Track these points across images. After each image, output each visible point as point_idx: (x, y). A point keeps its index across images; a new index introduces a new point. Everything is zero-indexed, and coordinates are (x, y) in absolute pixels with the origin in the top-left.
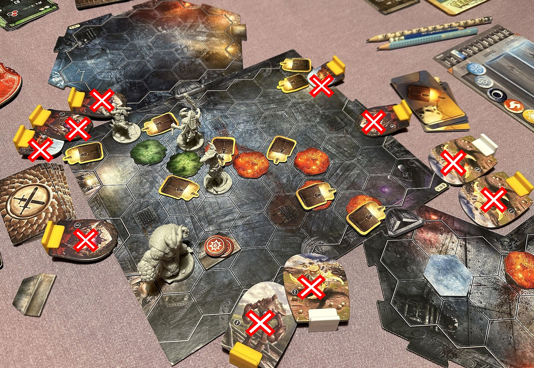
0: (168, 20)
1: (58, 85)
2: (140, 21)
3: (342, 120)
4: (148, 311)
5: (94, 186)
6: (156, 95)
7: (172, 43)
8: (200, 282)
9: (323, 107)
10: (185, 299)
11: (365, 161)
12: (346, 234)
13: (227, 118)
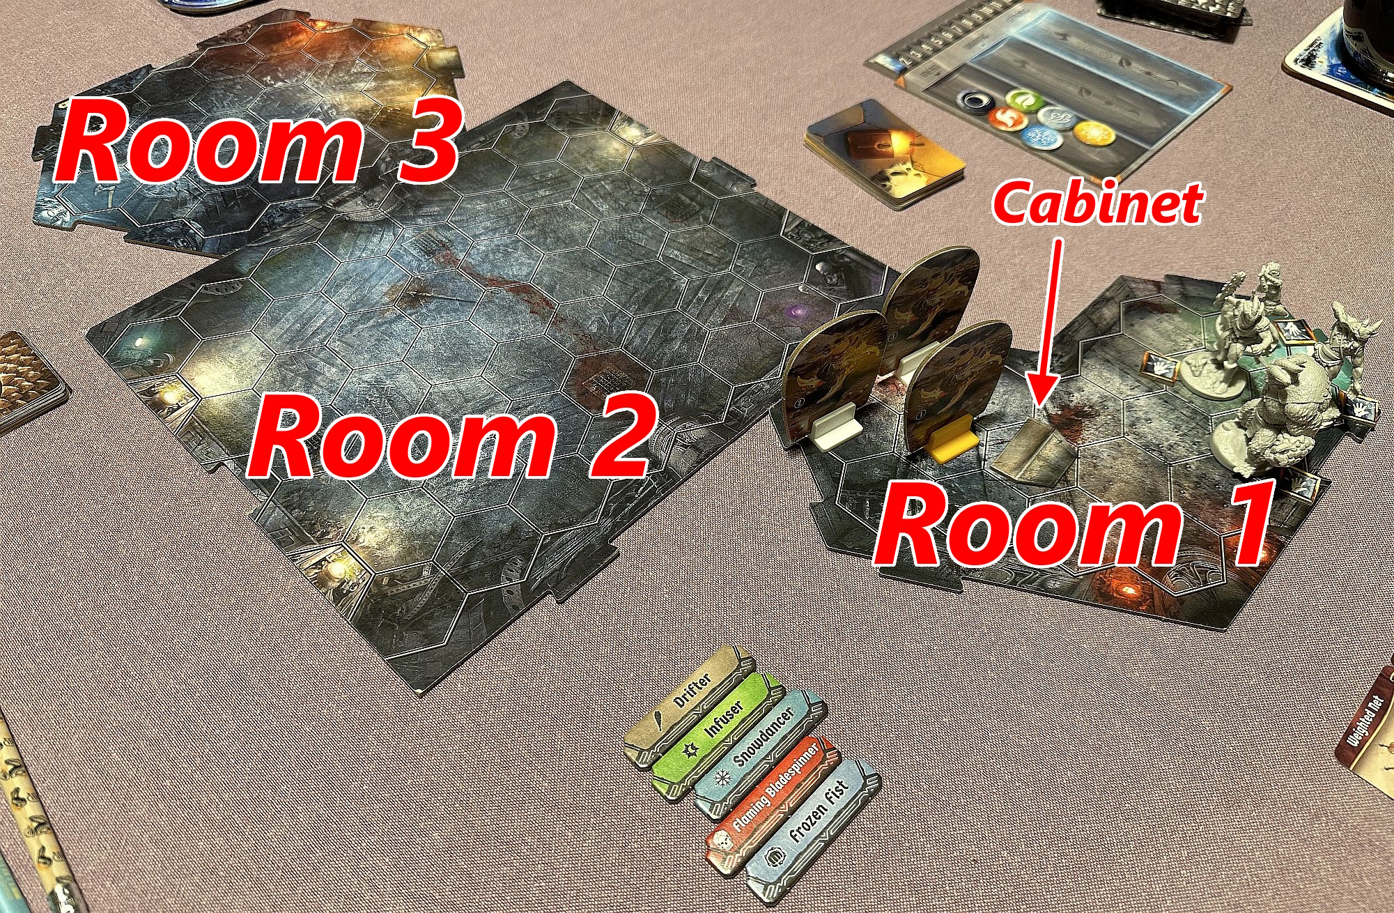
0: (282, 61)
1: (59, 223)
2: (221, 71)
3: (692, 199)
4: (349, 609)
5: (182, 402)
6: (283, 209)
7: (301, 104)
8: (450, 538)
9: (650, 181)
10: (425, 573)
11: (751, 268)
12: (734, 403)
13: (449, 229)
